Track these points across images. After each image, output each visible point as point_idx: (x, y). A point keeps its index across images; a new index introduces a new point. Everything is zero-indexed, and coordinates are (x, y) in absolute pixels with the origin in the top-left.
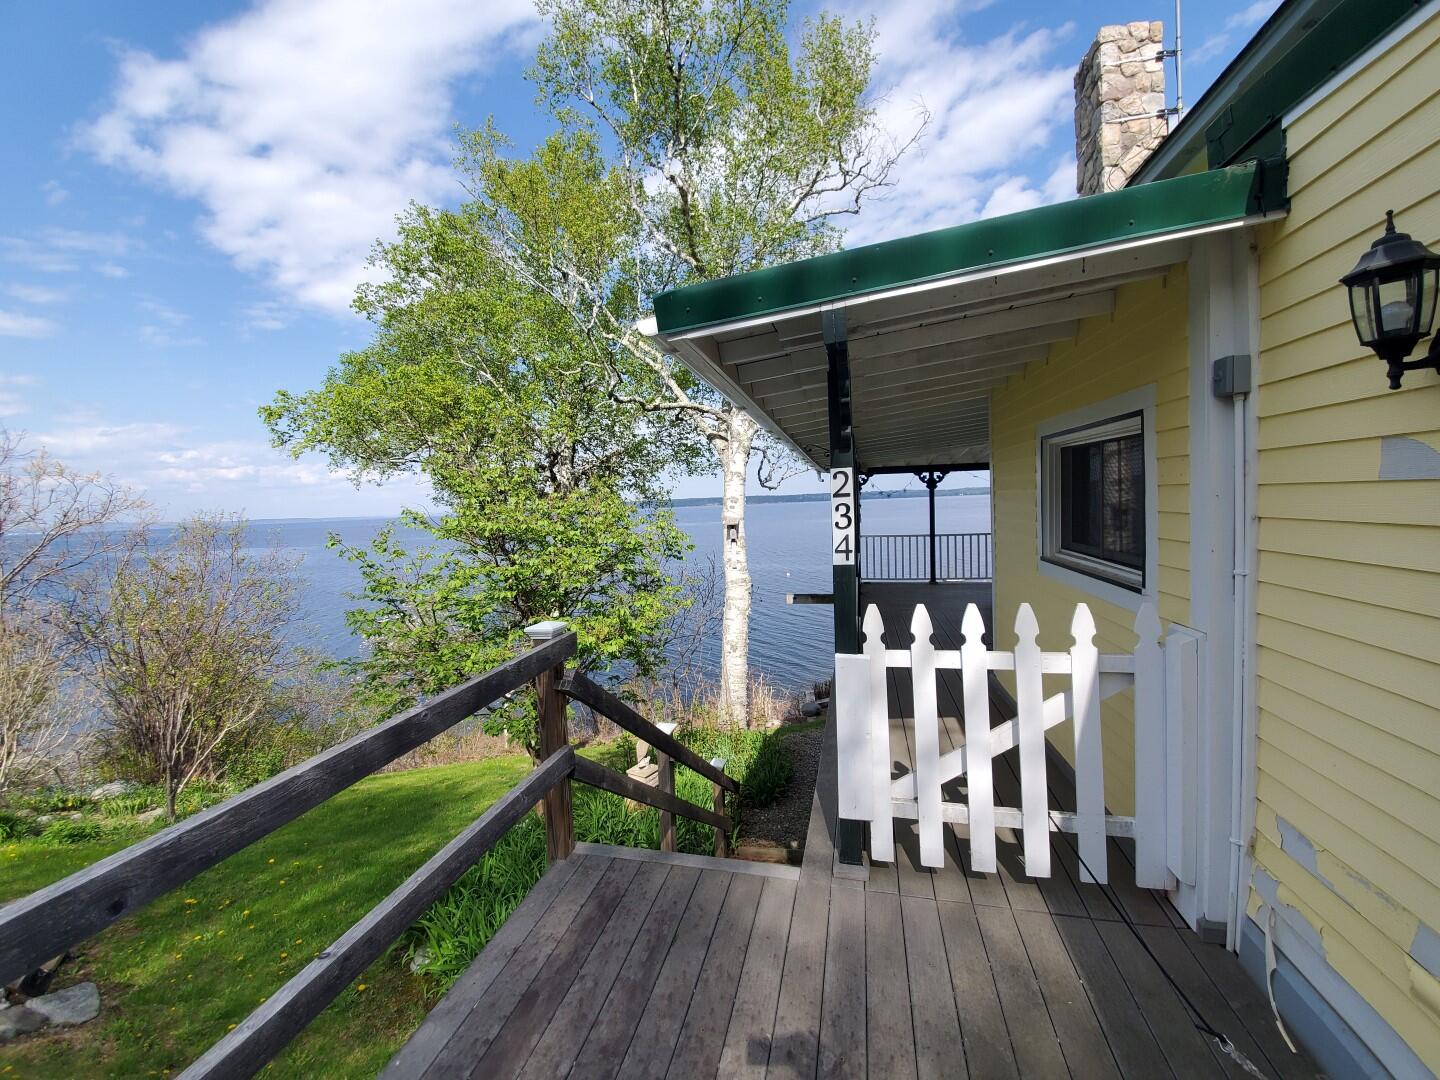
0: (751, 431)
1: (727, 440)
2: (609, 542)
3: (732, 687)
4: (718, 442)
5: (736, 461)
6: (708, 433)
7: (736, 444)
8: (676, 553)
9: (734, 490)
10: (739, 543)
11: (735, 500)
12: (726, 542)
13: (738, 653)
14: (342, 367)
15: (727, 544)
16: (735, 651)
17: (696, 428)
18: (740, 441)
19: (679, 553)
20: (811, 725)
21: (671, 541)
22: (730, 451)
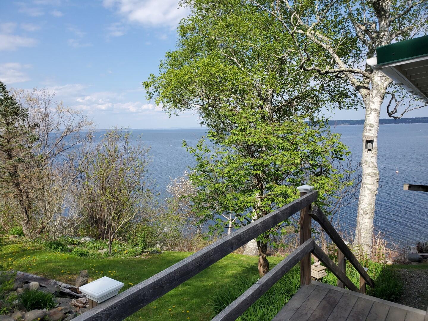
0: (387, 83)
1: (369, 89)
2: (306, 149)
3: (363, 235)
4: (363, 91)
5: (375, 102)
6: (356, 85)
7: (375, 92)
8: (339, 156)
9: (372, 119)
10: (373, 152)
11: (372, 126)
12: (364, 150)
13: (367, 216)
14: (166, 59)
15: (365, 152)
16: (366, 214)
17: (346, 81)
18: (378, 90)
19: (341, 156)
20: (415, 267)
21: (338, 149)
22: (371, 96)
